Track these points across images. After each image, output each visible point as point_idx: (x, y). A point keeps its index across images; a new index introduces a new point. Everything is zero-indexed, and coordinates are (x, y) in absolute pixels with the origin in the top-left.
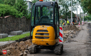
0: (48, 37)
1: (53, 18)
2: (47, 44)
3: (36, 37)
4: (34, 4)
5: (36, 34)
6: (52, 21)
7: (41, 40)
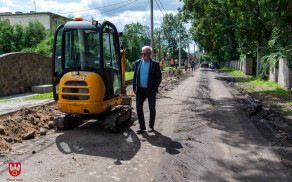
0: (87, 98)
1: (99, 56)
2: (85, 111)
3: (63, 96)
4: (62, 26)
5: (64, 90)
6: (97, 62)
7: (73, 102)
